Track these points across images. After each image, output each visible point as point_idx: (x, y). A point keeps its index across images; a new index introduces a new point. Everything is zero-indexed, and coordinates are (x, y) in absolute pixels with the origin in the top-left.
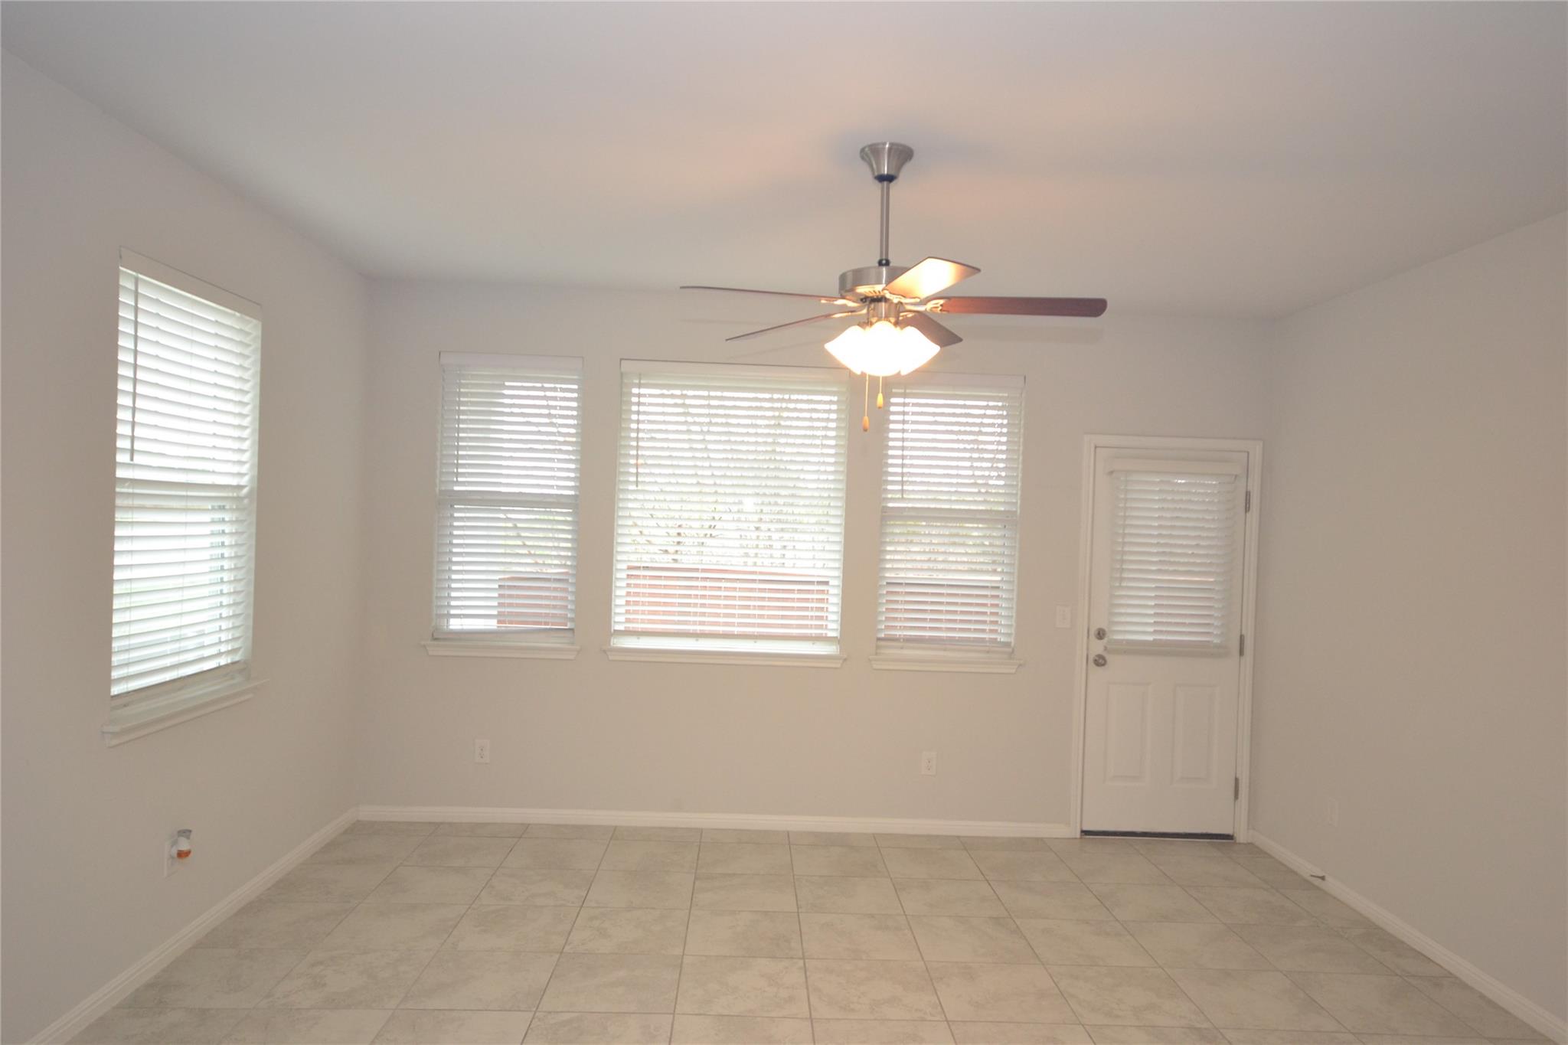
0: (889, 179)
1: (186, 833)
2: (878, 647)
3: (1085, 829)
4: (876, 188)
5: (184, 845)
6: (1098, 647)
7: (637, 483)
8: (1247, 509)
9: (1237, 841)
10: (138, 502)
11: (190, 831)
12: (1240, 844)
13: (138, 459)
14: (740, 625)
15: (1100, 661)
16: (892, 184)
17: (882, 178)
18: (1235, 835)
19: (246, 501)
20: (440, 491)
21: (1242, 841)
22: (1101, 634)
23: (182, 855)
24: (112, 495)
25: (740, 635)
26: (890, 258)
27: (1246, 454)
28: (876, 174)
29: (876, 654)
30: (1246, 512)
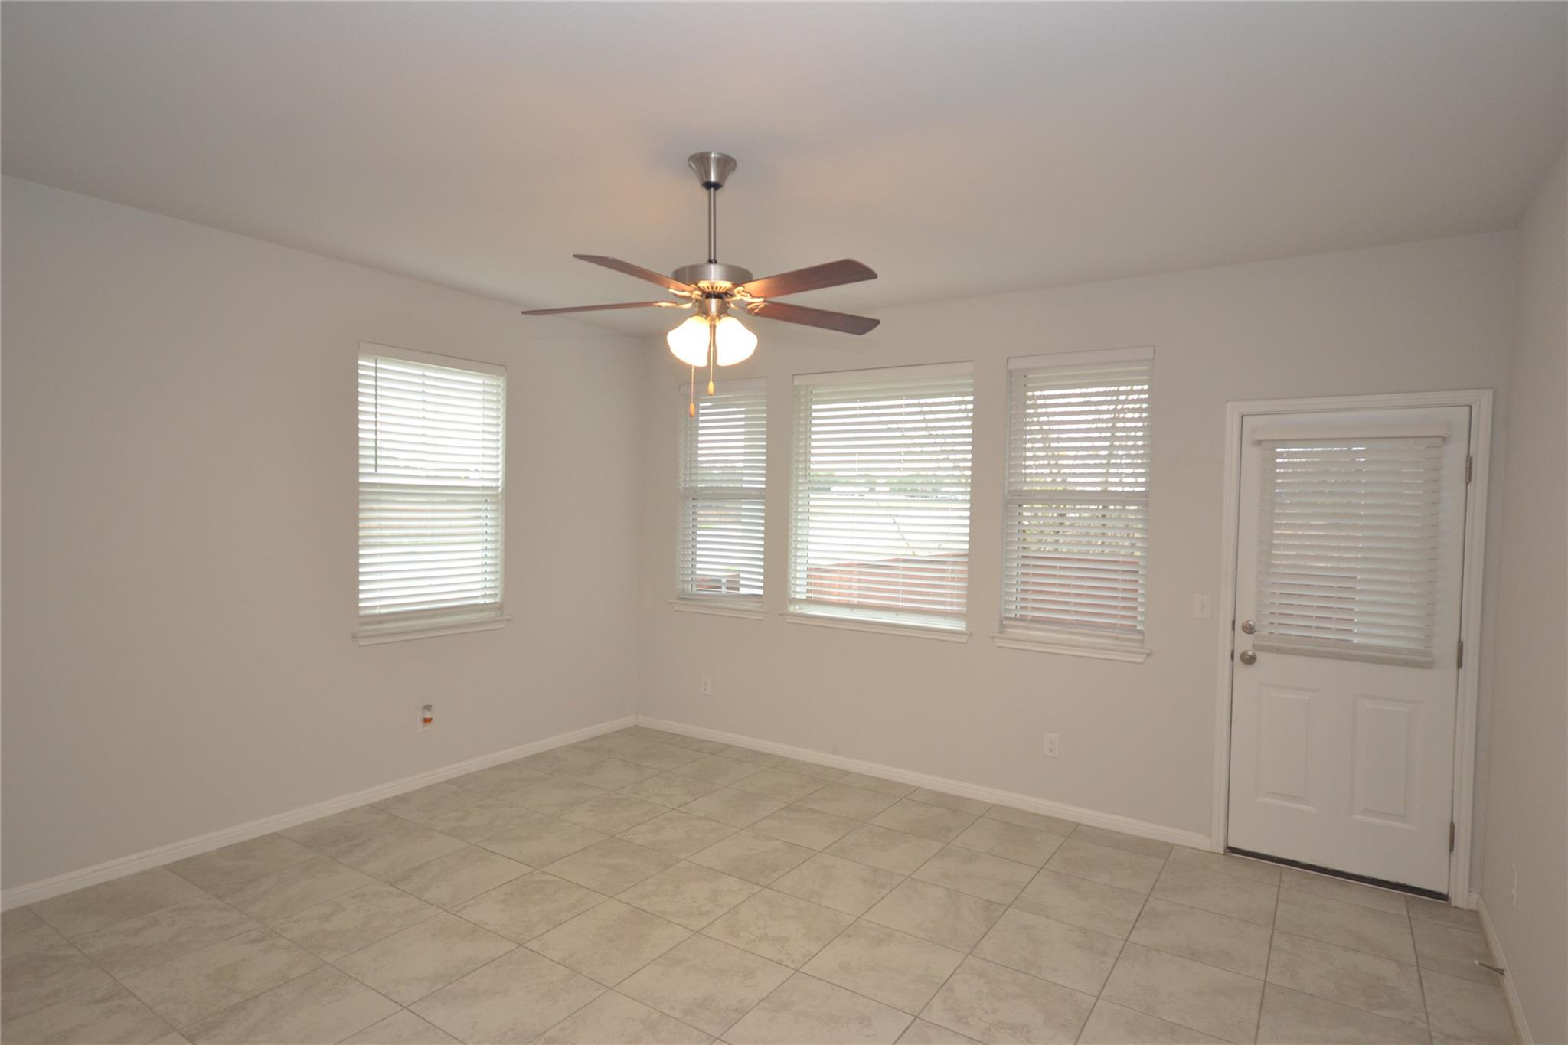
0: (716, 186)
1: (428, 708)
2: (1002, 625)
3: (1230, 845)
4: (703, 193)
5: (428, 715)
6: (1245, 643)
7: (805, 476)
8: (1469, 479)
9: (1453, 904)
10: (384, 498)
11: (431, 706)
12: (1456, 907)
13: (380, 471)
14: (904, 600)
15: (1249, 660)
16: (718, 192)
17: (708, 185)
18: (1450, 896)
19: (500, 497)
20: (685, 489)
21: (1459, 905)
22: (1249, 629)
23: (427, 721)
24: (358, 493)
25: (905, 609)
26: (717, 259)
27: (1468, 408)
28: (705, 181)
29: (1000, 632)
30: (1467, 483)
